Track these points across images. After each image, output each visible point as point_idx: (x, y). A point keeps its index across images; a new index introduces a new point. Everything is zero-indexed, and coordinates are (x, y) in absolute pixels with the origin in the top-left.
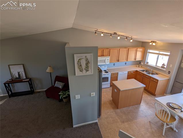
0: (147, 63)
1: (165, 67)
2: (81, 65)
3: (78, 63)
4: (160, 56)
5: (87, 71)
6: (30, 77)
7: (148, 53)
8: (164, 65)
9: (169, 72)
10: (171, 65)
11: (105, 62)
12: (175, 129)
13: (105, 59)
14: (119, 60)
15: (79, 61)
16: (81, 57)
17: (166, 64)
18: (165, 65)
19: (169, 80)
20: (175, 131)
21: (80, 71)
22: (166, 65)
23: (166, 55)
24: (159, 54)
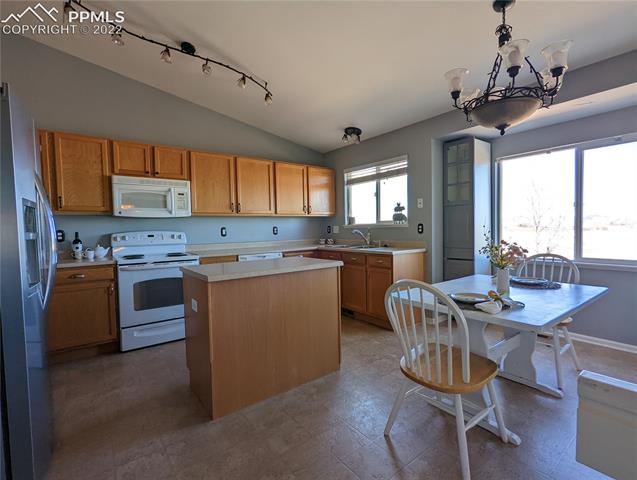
0: (351, 220)
1: (405, 213)
4: (382, 181)
7: (346, 188)
8: (399, 208)
9: (421, 229)
10: (420, 200)
11: (166, 207)
12: (507, 434)
13: (166, 188)
14: (238, 204)
17: (404, 203)
18: (403, 208)
19: (426, 256)
20: (511, 444)
22: (406, 208)
23: (398, 173)
24: (378, 177)
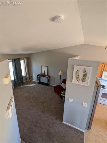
2: (78, 75)
3: (76, 73)
5: (83, 81)
6: (49, 75)
15: (78, 71)
16: (80, 68)
21: (77, 80)
